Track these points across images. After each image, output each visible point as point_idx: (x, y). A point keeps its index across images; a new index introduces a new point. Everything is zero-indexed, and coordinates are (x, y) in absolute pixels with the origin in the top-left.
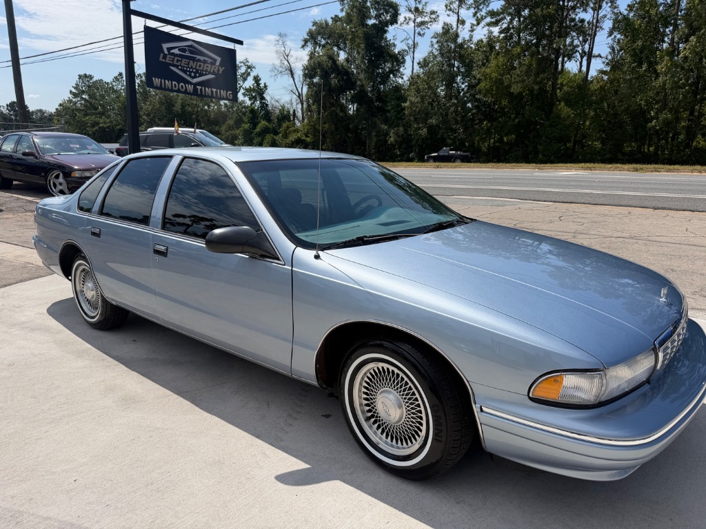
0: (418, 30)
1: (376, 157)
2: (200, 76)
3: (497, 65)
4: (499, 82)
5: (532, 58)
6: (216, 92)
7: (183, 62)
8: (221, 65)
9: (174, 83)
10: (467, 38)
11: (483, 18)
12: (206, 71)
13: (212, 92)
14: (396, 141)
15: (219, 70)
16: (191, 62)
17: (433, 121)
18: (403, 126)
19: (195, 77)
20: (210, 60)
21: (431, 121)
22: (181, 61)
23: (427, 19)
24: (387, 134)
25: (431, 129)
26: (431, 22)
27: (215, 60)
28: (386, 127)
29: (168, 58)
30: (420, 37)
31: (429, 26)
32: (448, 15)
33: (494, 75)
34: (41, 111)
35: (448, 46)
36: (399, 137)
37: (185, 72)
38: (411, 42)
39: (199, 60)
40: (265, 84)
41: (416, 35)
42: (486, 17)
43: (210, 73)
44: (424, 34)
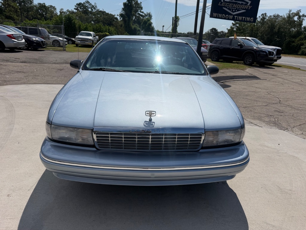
2: (237, 11)
7: (230, 5)
8: (250, 5)
9: (223, 15)
12: (242, 8)
13: (242, 18)
15: (249, 7)
16: (235, 5)
19: (235, 12)
20: (244, 3)
22: (229, 5)
27: (248, 3)
29: (223, 4)
37: (230, 9)
39: (239, 4)
43: (243, 9)
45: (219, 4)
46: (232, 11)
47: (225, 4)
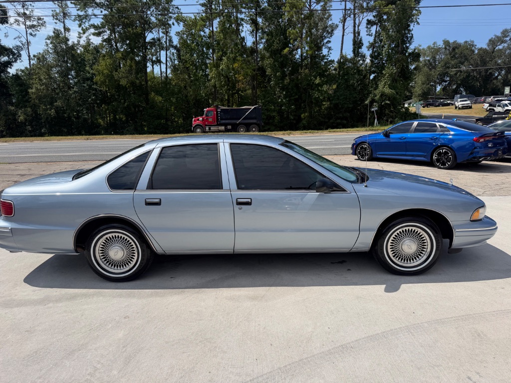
0: (29, 31)
1: (7, 133)
3: (106, 65)
4: (110, 77)
5: (131, 62)
10: (76, 42)
11: (87, 29)
14: (26, 120)
17: (58, 103)
18: (31, 107)
21: (57, 103)
23: (35, 23)
24: (14, 114)
25: (57, 110)
26: (39, 26)
28: (14, 108)
30: (32, 37)
31: (38, 29)
32: (56, 23)
33: (105, 72)
35: (61, 47)
36: (28, 116)
38: (24, 41)
41: (28, 35)
42: (89, 29)
44: (35, 35)
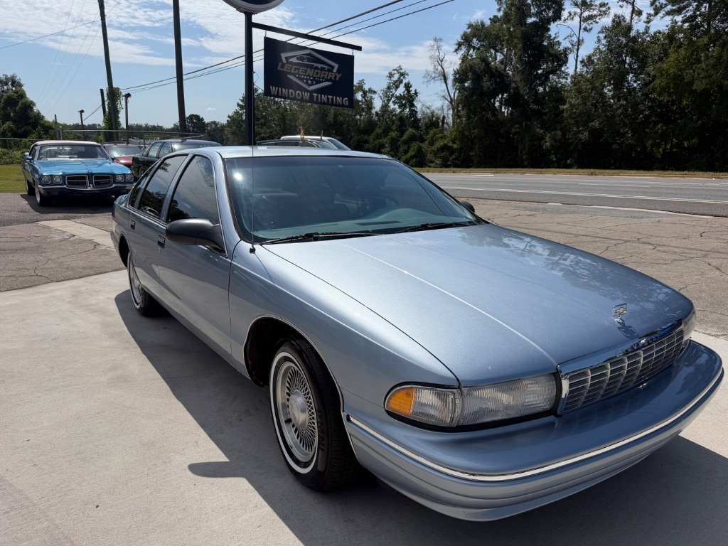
0: (584, 25)
1: (528, 163)
2: (316, 84)
3: (677, 59)
4: (678, 78)
5: (723, 48)
6: (332, 99)
7: (301, 70)
8: (338, 71)
9: (290, 91)
10: (642, 30)
11: (661, 7)
12: (323, 78)
13: (328, 99)
14: (552, 145)
15: (335, 77)
16: (309, 69)
17: (596, 124)
18: (562, 130)
19: (312, 84)
20: (327, 67)
21: (593, 124)
22: (299, 69)
23: (595, 12)
24: (542, 138)
25: (593, 132)
26: (600, 15)
27: (333, 67)
28: (542, 131)
29: (286, 67)
30: (586, 32)
31: (597, 20)
32: (621, 6)
33: (671, 71)
34: (214, 123)
35: (618, 40)
36: (555, 141)
37: (302, 80)
38: (575, 39)
39: (317, 68)
40: (415, 91)
41: (582, 30)
42: (666, 5)
43: (327, 80)
44: (591, 29)
45: (279, 68)
46: (307, 83)
47: (291, 68)
